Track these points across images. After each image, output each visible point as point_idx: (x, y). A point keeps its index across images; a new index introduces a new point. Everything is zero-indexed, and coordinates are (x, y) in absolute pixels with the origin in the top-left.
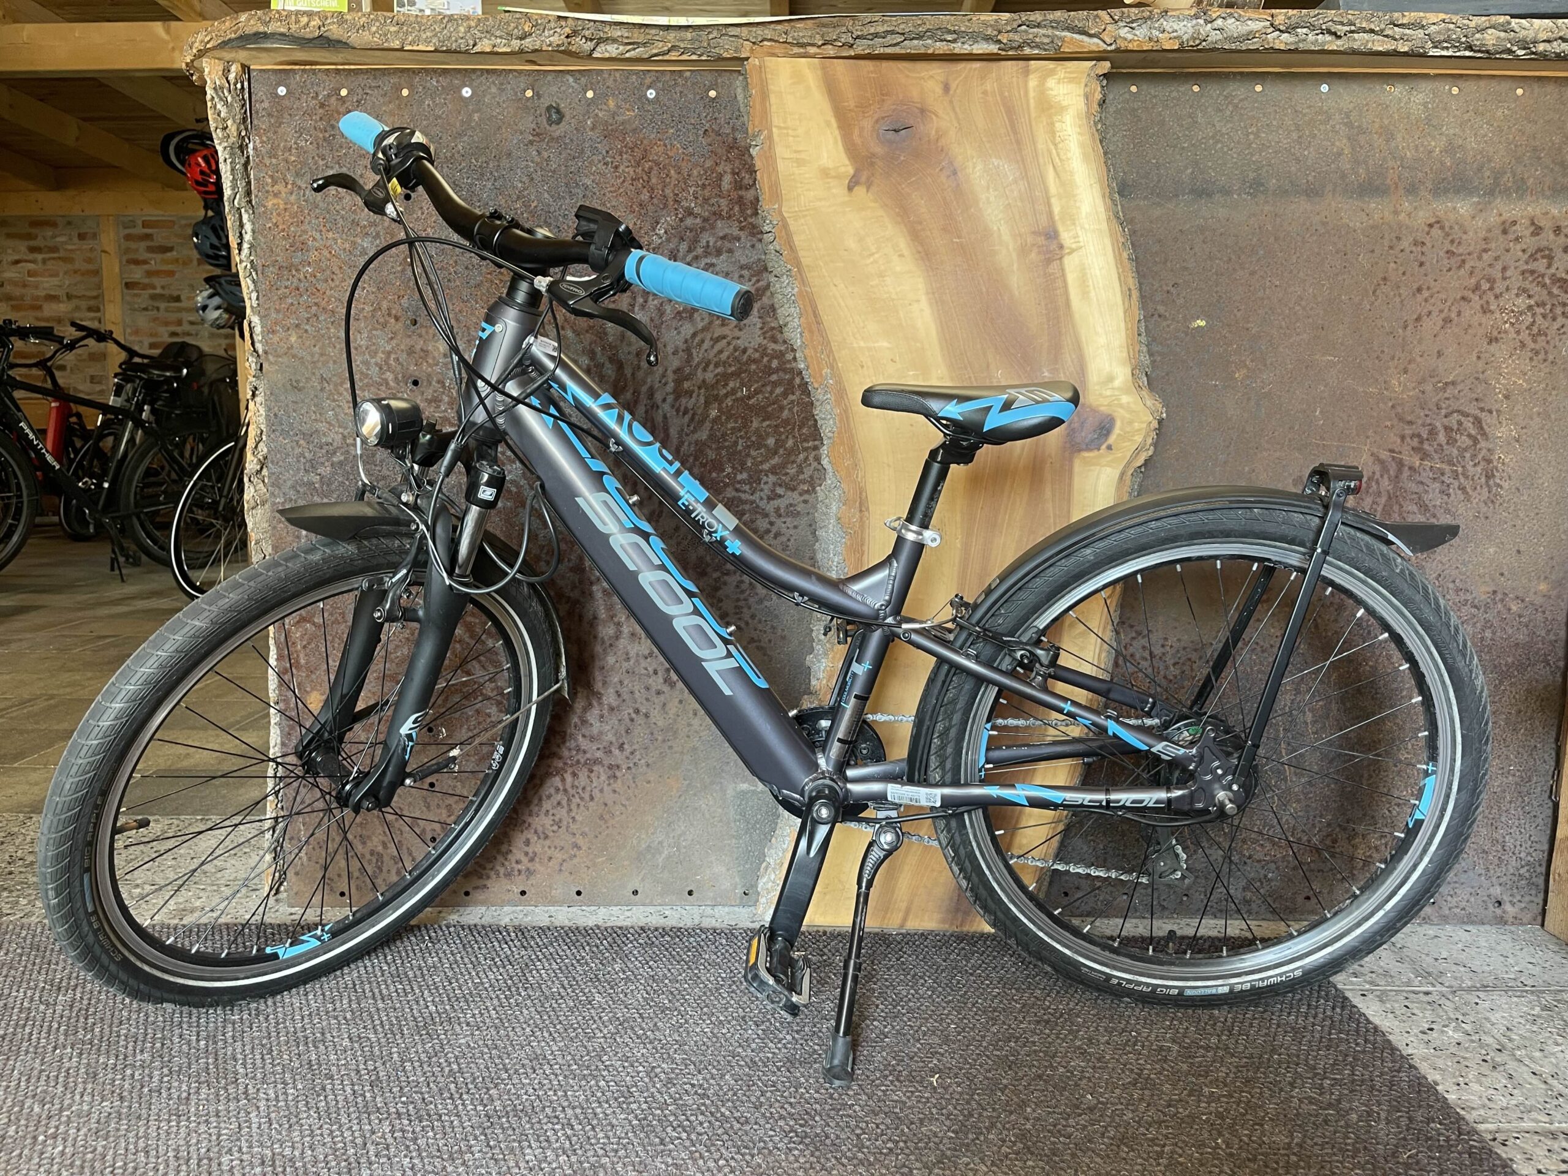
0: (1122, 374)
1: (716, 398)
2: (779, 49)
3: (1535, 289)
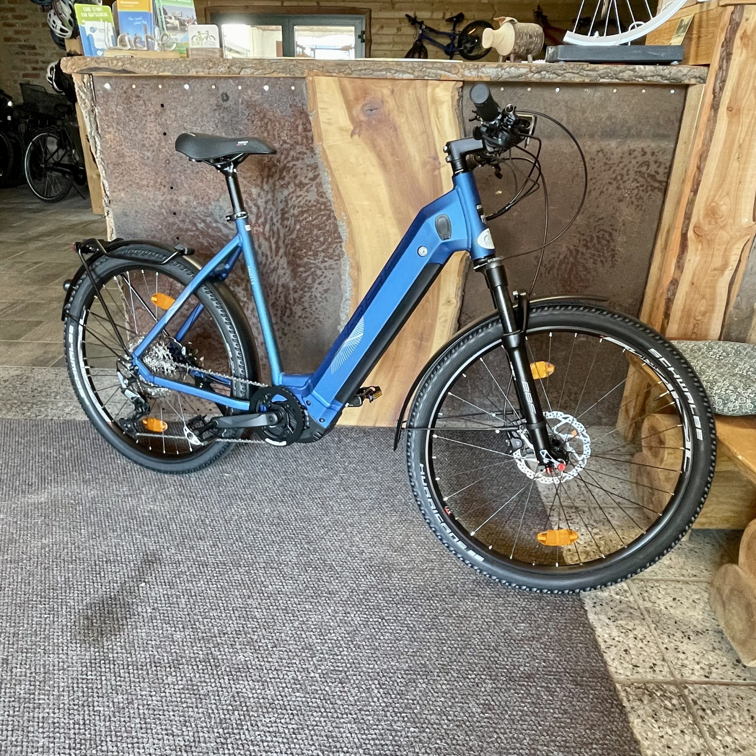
1: (299, 221)
3: (641, 179)
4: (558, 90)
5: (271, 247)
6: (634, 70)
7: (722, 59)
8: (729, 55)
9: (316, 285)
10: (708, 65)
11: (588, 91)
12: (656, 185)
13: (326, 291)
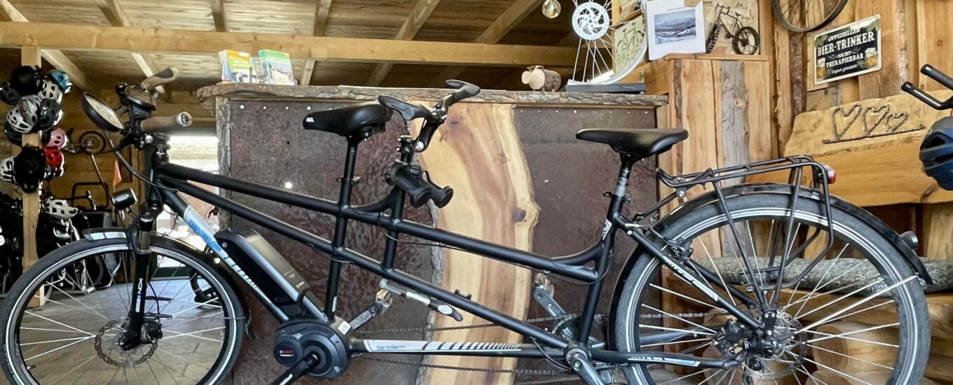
0: (527, 198)
2: (416, 98)
3: (638, 170)
5: (372, 232)
6: (624, 97)
7: (675, 89)
8: (680, 86)
9: (410, 263)
10: (667, 94)
11: (595, 112)
12: (649, 173)
13: (419, 267)
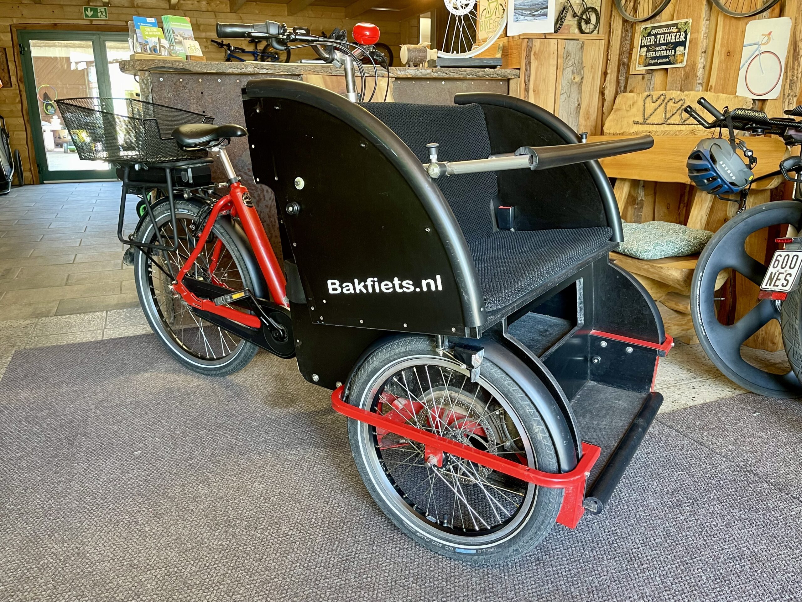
2: (311, 73)
4: (443, 83)
7: (526, 65)
8: (530, 63)
10: (519, 69)
